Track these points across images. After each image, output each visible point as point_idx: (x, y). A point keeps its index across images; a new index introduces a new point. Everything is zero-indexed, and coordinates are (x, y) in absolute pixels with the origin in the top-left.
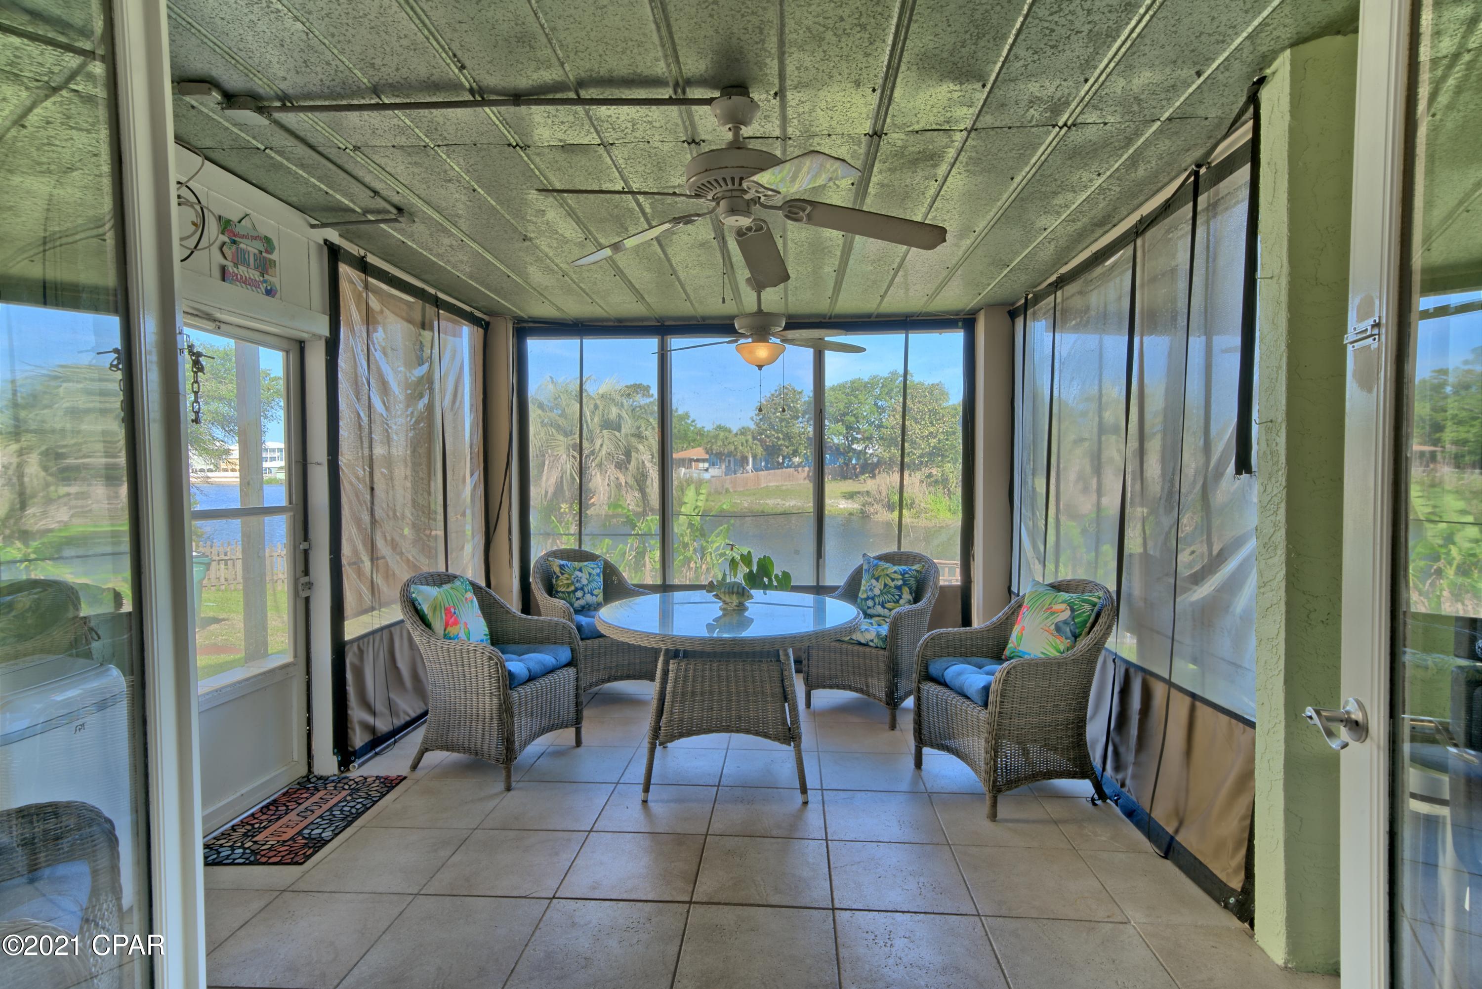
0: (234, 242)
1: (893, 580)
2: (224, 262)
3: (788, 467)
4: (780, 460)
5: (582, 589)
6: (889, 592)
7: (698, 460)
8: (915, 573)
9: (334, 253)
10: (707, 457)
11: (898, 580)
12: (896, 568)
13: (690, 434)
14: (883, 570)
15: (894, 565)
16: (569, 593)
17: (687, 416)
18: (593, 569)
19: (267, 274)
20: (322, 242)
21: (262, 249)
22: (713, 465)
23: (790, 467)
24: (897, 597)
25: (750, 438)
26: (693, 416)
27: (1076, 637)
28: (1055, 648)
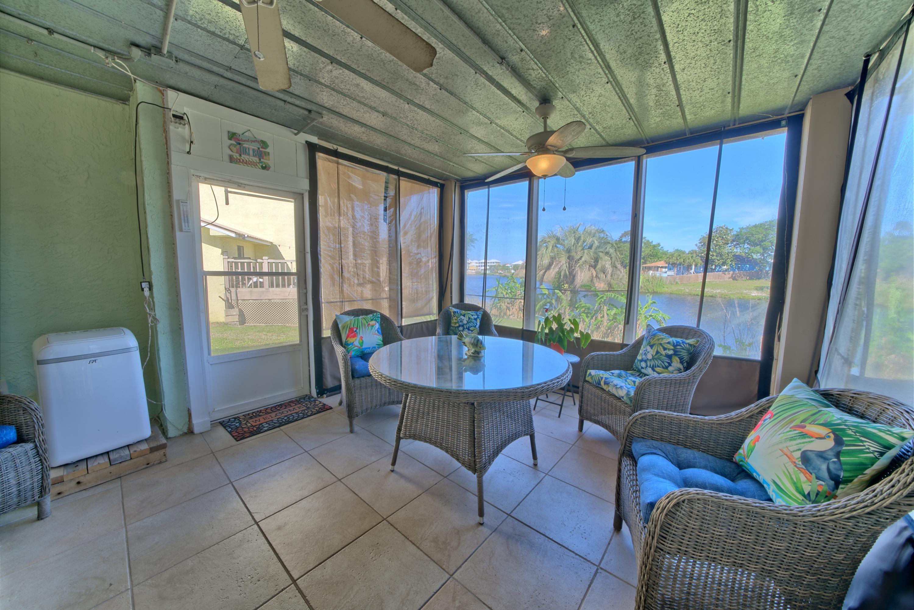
0: (240, 144)
1: (665, 349)
2: (231, 153)
3: (718, 271)
4: (713, 267)
5: (463, 326)
6: (660, 359)
7: (662, 267)
8: (687, 346)
9: (312, 148)
10: (667, 265)
11: (669, 349)
12: (671, 340)
13: (659, 254)
14: (659, 340)
15: (672, 337)
16: (455, 327)
17: (659, 245)
18: (472, 315)
19: (263, 158)
20: (304, 142)
21: (260, 147)
22: (670, 269)
23: (720, 271)
24: (667, 364)
25: (694, 255)
26: (662, 245)
27: (837, 482)
28: (794, 484)
